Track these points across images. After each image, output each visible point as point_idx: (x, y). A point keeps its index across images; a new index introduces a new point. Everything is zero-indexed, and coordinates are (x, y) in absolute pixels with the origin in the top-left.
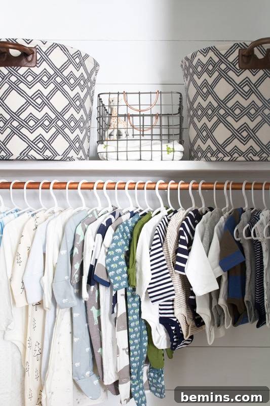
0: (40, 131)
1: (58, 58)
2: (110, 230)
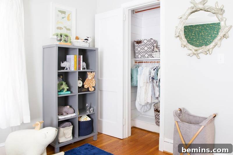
0: (143, 54)
1: (145, 41)
2: (155, 70)
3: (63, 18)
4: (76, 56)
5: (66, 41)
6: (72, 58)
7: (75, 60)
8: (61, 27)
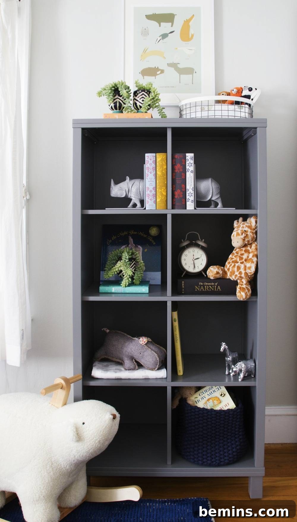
3: (164, 36)
4: (164, 156)
5: (140, 106)
6: (148, 164)
7: (157, 172)
8: (158, 67)
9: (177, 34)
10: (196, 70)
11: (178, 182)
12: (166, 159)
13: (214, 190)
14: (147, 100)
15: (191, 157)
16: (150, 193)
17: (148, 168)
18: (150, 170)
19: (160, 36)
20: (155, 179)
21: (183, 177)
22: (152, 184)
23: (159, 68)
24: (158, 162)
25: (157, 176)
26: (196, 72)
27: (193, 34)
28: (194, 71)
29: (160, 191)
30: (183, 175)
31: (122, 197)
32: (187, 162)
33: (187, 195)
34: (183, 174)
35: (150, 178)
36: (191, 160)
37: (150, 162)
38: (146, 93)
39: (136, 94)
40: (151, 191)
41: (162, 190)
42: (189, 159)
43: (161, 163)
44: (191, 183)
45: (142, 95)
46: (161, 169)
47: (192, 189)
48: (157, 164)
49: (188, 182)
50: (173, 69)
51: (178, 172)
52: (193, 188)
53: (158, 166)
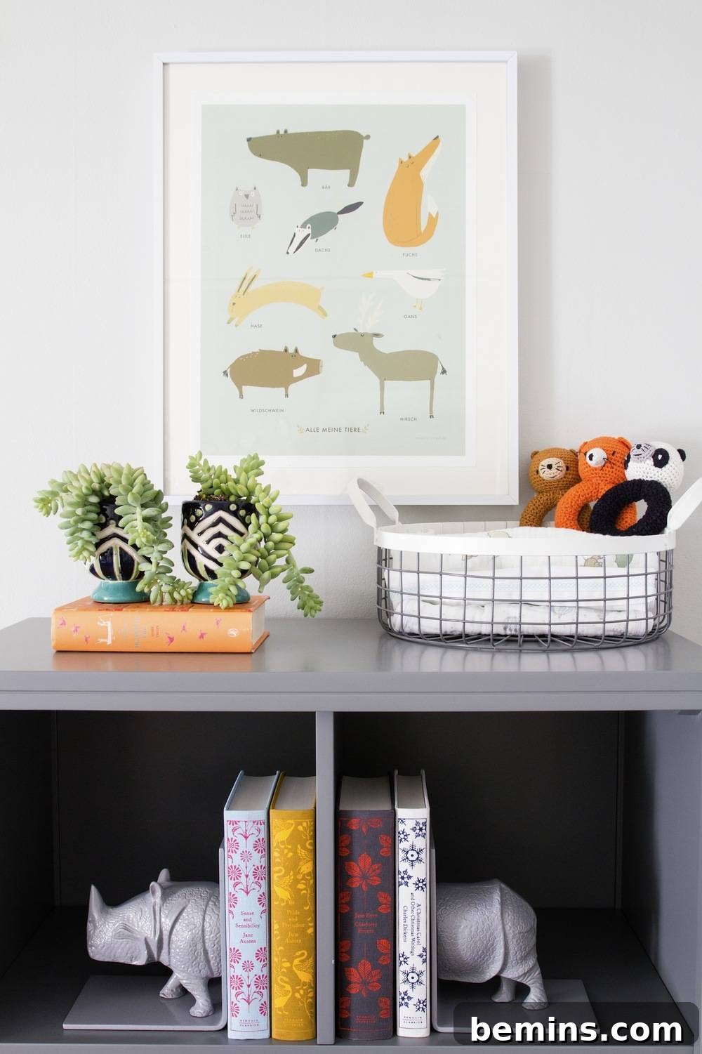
3: (322, 224)
4: (305, 824)
5: (207, 569)
6: (233, 855)
7: (274, 887)
8: (296, 351)
9: (374, 213)
10: (444, 361)
11: (363, 928)
12: (309, 834)
13: (511, 947)
14: (238, 549)
15: (417, 823)
16: (244, 974)
17: (236, 872)
18: (243, 879)
19: (304, 226)
20: (265, 916)
21: (384, 909)
22: (251, 938)
23: (301, 353)
24: (277, 846)
25: (274, 903)
26: (444, 372)
27: (434, 216)
28: (439, 365)
29: (287, 965)
30: (381, 900)
31: (134, 963)
32: (402, 846)
33: (401, 977)
34: (383, 898)
35: (243, 913)
36: (418, 835)
37: (242, 848)
38: (235, 514)
39: (193, 518)
40: (248, 966)
41: (296, 962)
42: (408, 831)
43: (290, 850)
44: (415, 932)
45: (214, 524)
46: (290, 878)
47: (421, 956)
48: (275, 854)
49: (405, 927)
50: (355, 356)
51: (364, 888)
52: (425, 950)
53: (279, 864)
